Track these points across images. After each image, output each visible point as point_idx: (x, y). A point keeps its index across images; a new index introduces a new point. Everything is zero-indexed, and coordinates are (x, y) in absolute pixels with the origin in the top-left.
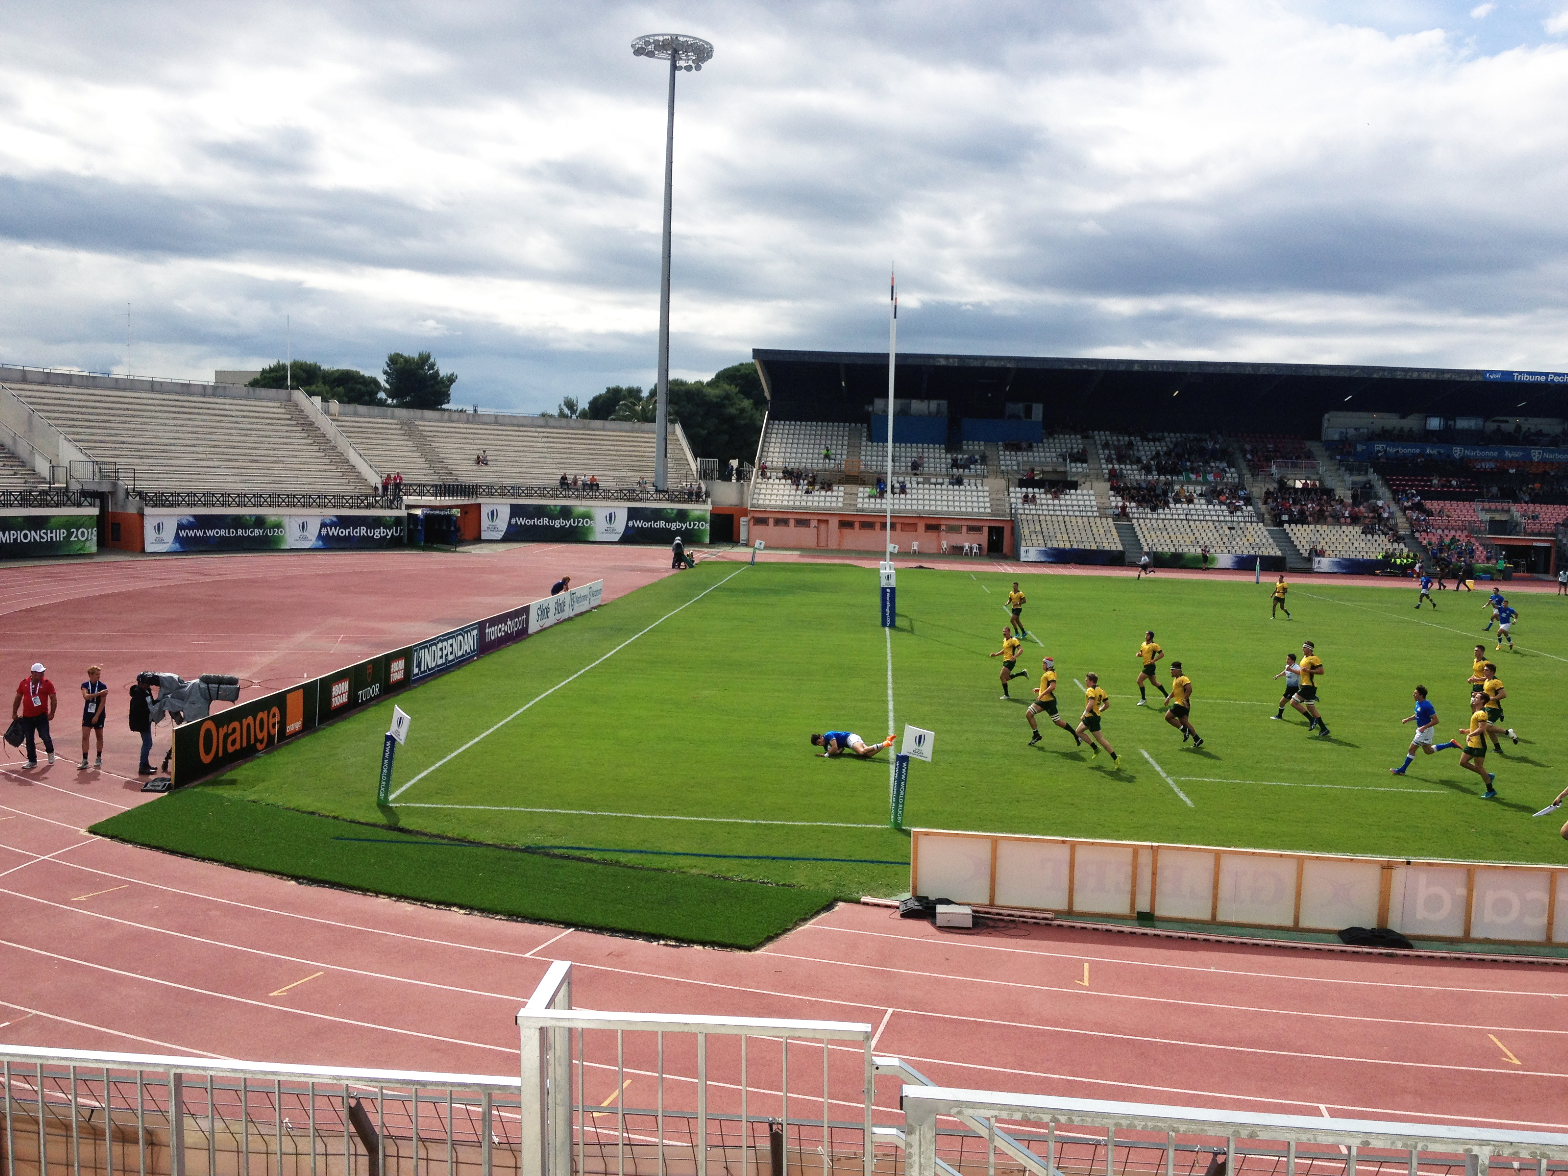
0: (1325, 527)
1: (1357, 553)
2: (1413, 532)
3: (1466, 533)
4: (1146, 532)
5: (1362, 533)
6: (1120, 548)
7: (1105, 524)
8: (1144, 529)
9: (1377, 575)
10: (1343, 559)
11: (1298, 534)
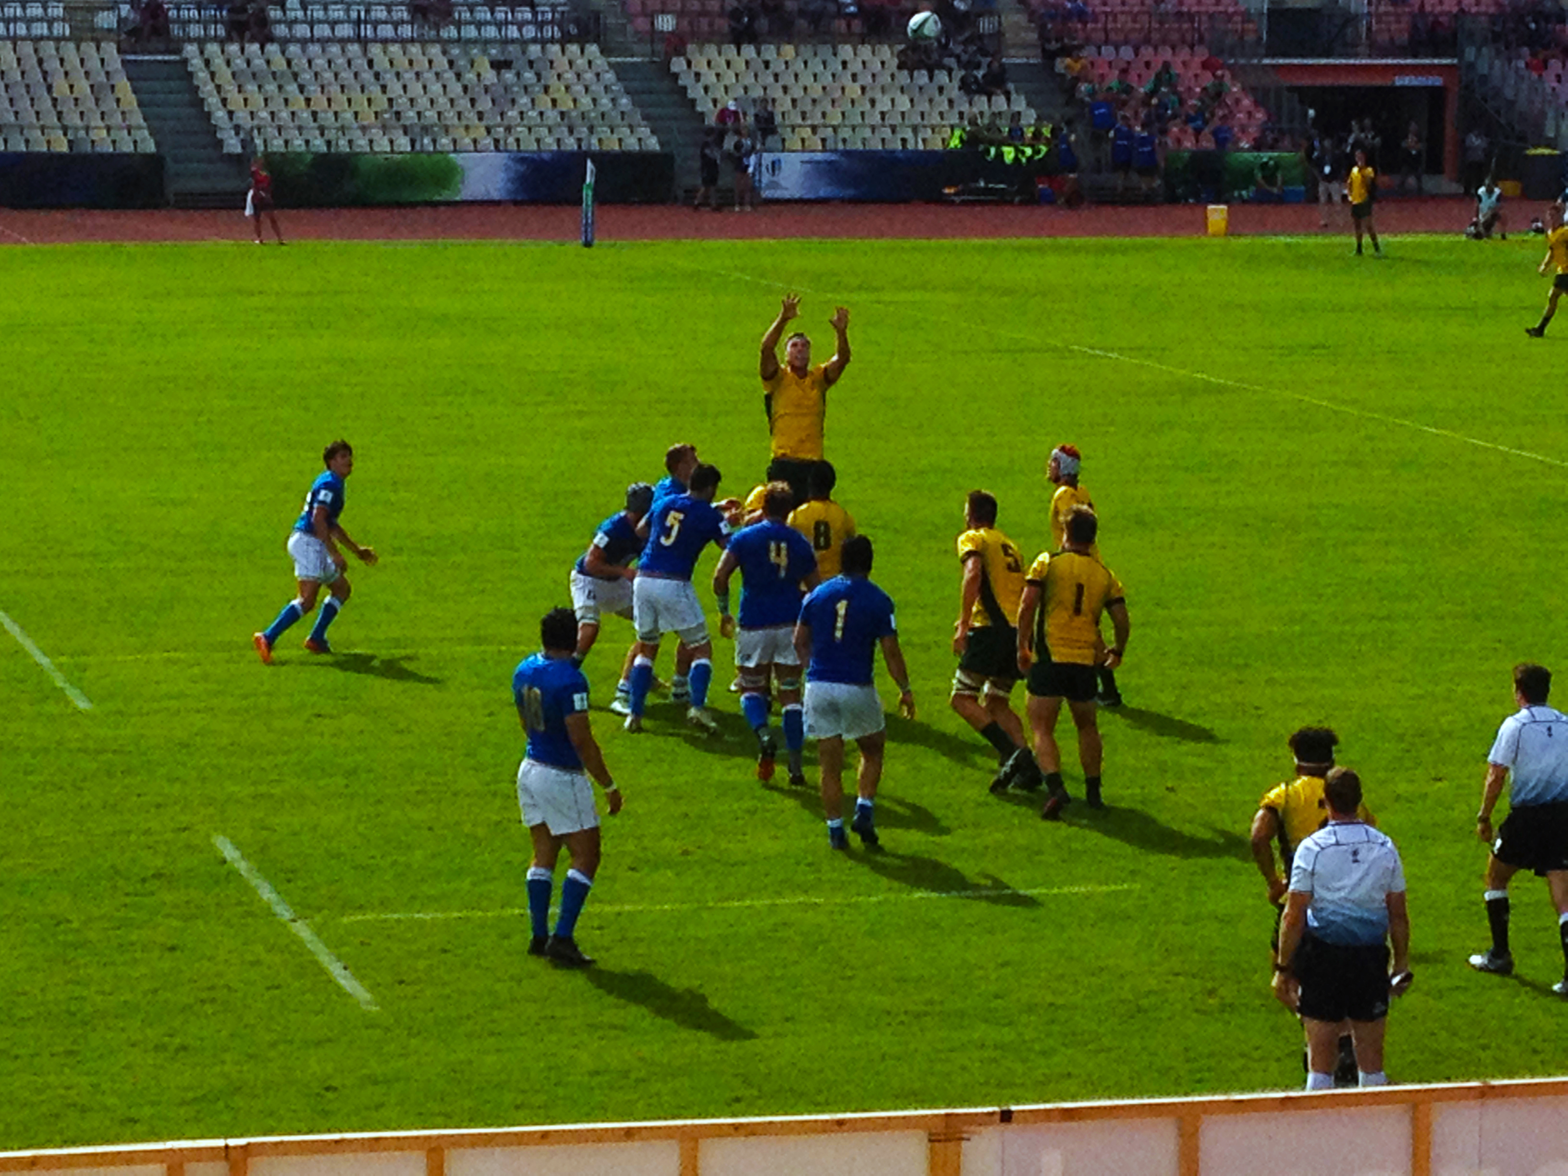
0: (789, 50)
1: (887, 133)
2: (1049, 56)
3: (1202, 53)
4: (231, 90)
5: (900, 67)
6: (150, 147)
7: (94, 63)
8: (224, 74)
9: (946, 201)
10: (847, 153)
11: (709, 78)
